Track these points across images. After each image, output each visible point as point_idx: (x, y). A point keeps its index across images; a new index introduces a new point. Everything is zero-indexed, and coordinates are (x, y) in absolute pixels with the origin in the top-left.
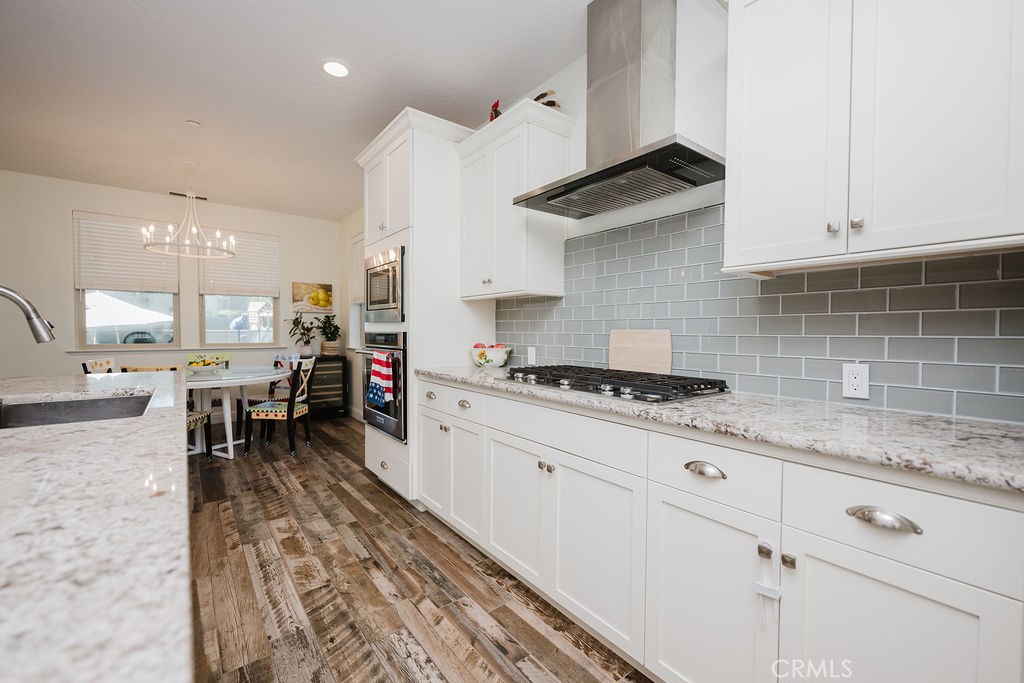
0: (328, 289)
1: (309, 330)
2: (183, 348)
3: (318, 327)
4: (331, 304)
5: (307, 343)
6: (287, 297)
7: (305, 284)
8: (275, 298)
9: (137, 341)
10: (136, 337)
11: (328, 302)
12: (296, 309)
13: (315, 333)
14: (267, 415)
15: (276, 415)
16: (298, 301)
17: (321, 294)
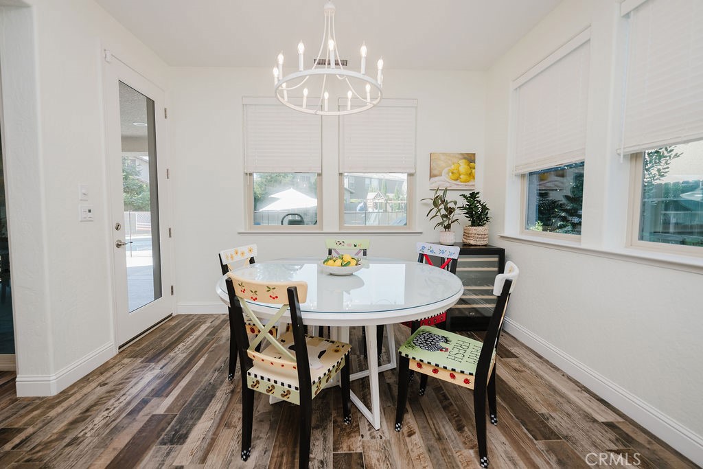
0: (470, 159)
1: (450, 211)
2: (325, 231)
3: (462, 208)
4: (474, 178)
5: (448, 227)
6: (423, 172)
7: (443, 154)
8: (410, 175)
9: (292, 223)
10: (290, 217)
11: (471, 175)
12: (435, 186)
13: (459, 215)
14: (435, 371)
15: (452, 376)
16: (436, 176)
17: (463, 167)
